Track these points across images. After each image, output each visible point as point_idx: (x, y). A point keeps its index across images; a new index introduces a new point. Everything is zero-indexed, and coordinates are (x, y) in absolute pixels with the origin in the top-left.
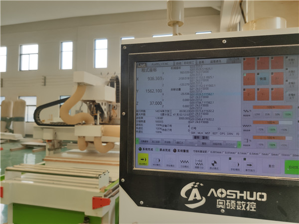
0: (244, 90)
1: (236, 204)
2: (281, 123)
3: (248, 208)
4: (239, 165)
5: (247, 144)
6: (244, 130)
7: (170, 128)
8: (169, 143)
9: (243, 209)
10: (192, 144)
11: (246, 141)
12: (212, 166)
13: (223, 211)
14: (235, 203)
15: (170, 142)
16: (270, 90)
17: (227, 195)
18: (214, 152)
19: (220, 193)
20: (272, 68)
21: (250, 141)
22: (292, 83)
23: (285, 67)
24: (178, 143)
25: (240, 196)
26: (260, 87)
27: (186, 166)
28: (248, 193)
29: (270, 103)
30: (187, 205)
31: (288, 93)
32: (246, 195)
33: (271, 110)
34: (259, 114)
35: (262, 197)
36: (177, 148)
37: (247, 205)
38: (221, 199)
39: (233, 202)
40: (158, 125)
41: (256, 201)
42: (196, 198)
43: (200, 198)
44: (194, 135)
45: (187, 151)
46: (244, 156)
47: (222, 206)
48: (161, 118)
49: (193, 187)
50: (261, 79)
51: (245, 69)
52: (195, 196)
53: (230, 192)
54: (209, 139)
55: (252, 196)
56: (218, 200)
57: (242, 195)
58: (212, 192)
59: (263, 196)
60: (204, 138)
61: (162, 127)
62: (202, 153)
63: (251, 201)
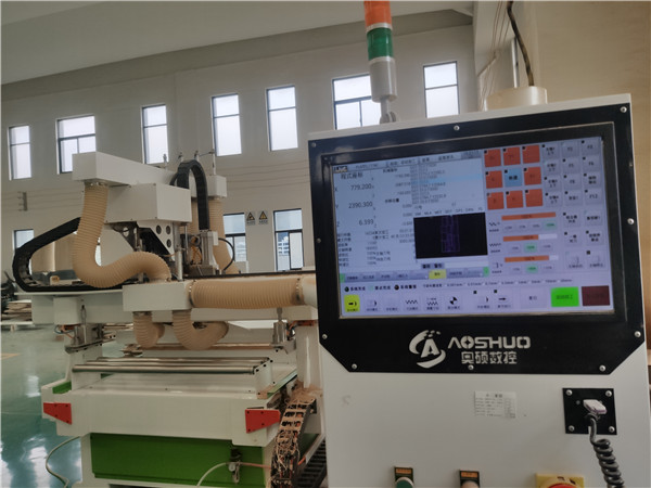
0: (488, 194)
1: (489, 356)
2: (541, 237)
3: (506, 360)
4: (487, 300)
5: (497, 270)
6: (492, 251)
7: (388, 256)
8: (387, 277)
10: (421, 277)
11: (496, 266)
12: (450, 305)
13: (471, 367)
14: (487, 356)
18: (452, 285)
19: (465, 342)
20: (525, 162)
21: (501, 265)
22: (554, 181)
23: (541, 160)
24: (400, 276)
25: (494, 345)
26: (510, 189)
27: (414, 309)
28: (505, 339)
29: (525, 210)
30: (420, 364)
31: (548, 196)
32: (501, 342)
33: (526, 220)
34: (511, 228)
35: (523, 342)
36: (400, 283)
37: (504, 356)
38: (468, 350)
39: (484, 353)
40: (371, 253)
41: (516, 349)
42: (432, 352)
43: (438, 353)
45: (415, 287)
46: (495, 287)
47: (469, 361)
48: (375, 243)
49: (427, 338)
50: (510, 178)
51: (487, 165)
52: (431, 350)
53: (479, 340)
54: (443, 268)
55: (509, 343)
56: (463, 353)
57: (496, 342)
58: (454, 342)
59: (525, 341)
60: (436, 266)
61: (376, 256)
62: (436, 288)
63: (509, 350)
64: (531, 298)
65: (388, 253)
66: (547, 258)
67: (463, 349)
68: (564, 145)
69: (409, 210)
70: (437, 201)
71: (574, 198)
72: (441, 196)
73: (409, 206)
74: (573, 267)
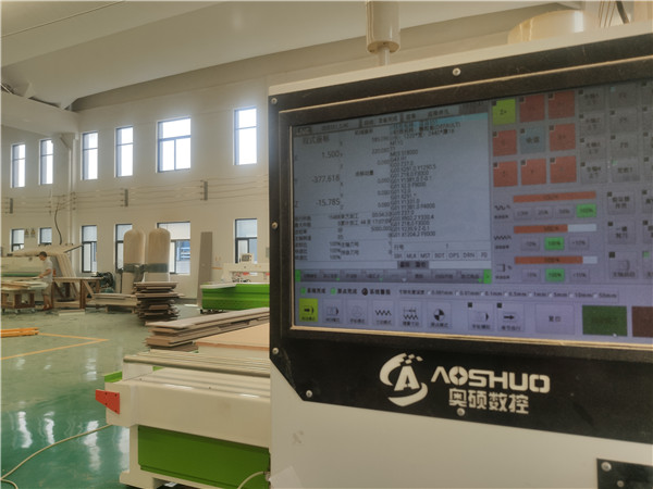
1: (488, 399)
2: (572, 228)
4: (487, 317)
5: (503, 274)
6: (497, 247)
7: (355, 248)
9: (503, 408)
10: (395, 279)
11: (501, 268)
12: (436, 321)
13: (462, 412)
14: (485, 397)
15: (355, 276)
16: (548, 161)
18: (439, 293)
19: (456, 375)
20: (552, 116)
21: (510, 267)
22: (594, 145)
23: (577, 113)
24: (370, 276)
25: (496, 383)
26: (528, 157)
28: (512, 375)
29: (549, 188)
30: (392, 400)
32: (507, 379)
34: (526, 213)
36: (369, 286)
39: (482, 394)
40: (335, 244)
41: (528, 392)
42: (410, 385)
43: (417, 386)
44: (400, 259)
48: (340, 230)
49: (403, 364)
50: (529, 140)
52: (408, 382)
53: (475, 375)
54: (428, 268)
55: (519, 382)
56: (451, 390)
57: (498, 379)
58: (440, 374)
59: (542, 382)
60: (418, 265)
61: (343, 248)
62: (416, 296)
63: (517, 393)
64: (551, 319)
65: (357, 244)
66: (579, 260)
67: (452, 385)
68: (613, 89)
71: (626, 170)
73: (385, 180)
74: (621, 275)
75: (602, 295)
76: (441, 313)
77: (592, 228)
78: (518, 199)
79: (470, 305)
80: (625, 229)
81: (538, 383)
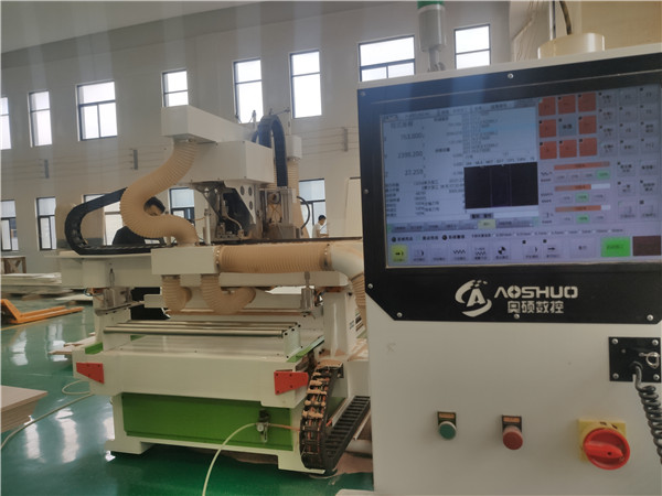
0: (541, 144)
1: (536, 306)
2: (594, 187)
3: (552, 309)
4: (536, 249)
5: (547, 220)
6: (543, 201)
7: (436, 206)
8: (435, 228)
9: (546, 311)
10: (470, 227)
11: (546, 216)
12: (499, 255)
13: (517, 316)
14: (533, 305)
15: (436, 226)
16: (578, 142)
17: (522, 294)
18: (501, 235)
19: (512, 292)
20: (581, 110)
21: (552, 215)
22: (609, 130)
23: (598, 108)
24: (449, 226)
25: (541, 294)
26: (563, 139)
27: (461, 258)
28: (552, 288)
29: (579, 159)
30: (465, 313)
31: (602, 145)
32: (548, 291)
33: (579, 170)
34: (563, 177)
35: (571, 292)
36: (448, 233)
37: (550, 306)
38: (514, 300)
39: (531, 303)
40: (419, 203)
41: (563, 299)
42: (478, 302)
43: (484, 302)
45: (463, 237)
46: (544, 237)
47: (515, 310)
48: (424, 193)
49: (473, 287)
50: (565, 127)
51: (540, 114)
52: (477, 299)
53: (526, 290)
54: (493, 218)
55: (557, 292)
56: (509, 302)
57: (543, 292)
58: (501, 292)
59: (573, 291)
60: (486, 216)
61: (425, 206)
62: (484, 238)
63: (556, 300)
64: (580, 248)
65: (437, 203)
66: (599, 208)
67: (510, 299)
68: (622, 93)
69: (460, 160)
70: (488, 150)
71: (629, 147)
72: (493, 145)
73: (460, 155)
74: (626, 216)
75: (614, 231)
76: (503, 249)
77: (607, 186)
78: (557, 168)
79: (524, 242)
80: (628, 186)
81: (570, 292)
